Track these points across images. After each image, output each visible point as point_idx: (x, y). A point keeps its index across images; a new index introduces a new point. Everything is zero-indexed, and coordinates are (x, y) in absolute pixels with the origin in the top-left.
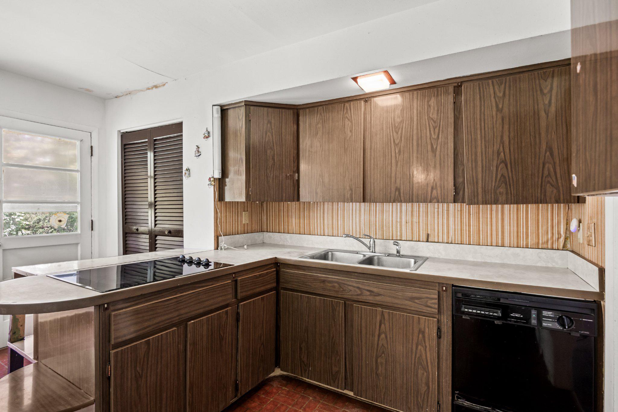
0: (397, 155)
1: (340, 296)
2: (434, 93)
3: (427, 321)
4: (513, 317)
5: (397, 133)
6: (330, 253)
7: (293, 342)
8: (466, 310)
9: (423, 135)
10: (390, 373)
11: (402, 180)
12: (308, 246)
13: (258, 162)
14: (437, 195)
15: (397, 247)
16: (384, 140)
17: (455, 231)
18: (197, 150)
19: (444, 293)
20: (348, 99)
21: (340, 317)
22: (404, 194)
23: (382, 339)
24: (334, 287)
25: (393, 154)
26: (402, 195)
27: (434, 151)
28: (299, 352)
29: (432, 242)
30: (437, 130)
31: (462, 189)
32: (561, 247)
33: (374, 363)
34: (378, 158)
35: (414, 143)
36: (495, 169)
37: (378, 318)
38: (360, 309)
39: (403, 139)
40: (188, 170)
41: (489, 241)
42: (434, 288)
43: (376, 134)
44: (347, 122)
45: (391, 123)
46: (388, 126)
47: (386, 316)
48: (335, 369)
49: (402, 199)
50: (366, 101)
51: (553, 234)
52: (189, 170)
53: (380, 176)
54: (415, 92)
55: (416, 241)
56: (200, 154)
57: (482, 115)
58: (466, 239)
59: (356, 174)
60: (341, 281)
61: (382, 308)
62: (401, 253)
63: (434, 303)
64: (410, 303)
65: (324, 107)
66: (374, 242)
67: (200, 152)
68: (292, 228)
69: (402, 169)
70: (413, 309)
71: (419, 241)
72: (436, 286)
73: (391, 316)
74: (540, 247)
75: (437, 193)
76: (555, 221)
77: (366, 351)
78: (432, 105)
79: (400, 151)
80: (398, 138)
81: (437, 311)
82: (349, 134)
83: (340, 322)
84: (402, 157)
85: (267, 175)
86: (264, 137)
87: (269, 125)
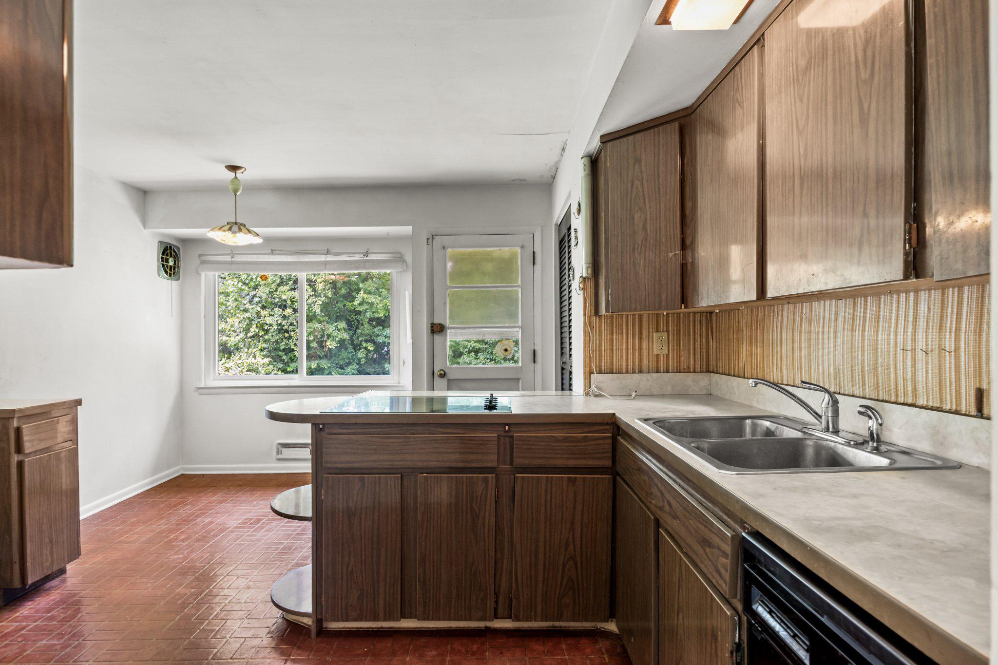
3: (719, 611)
13: (620, 240)
15: (871, 422)
18: (575, 235)
24: (645, 483)
37: (677, 571)
38: (663, 540)
44: (738, 111)
47: (683, 571)
55: (949, 411)
71: (956, 412)
73: (687, 574)
82: (741, 137)
85: (634, 261)
86: (629, 191)
87: (637, 166)
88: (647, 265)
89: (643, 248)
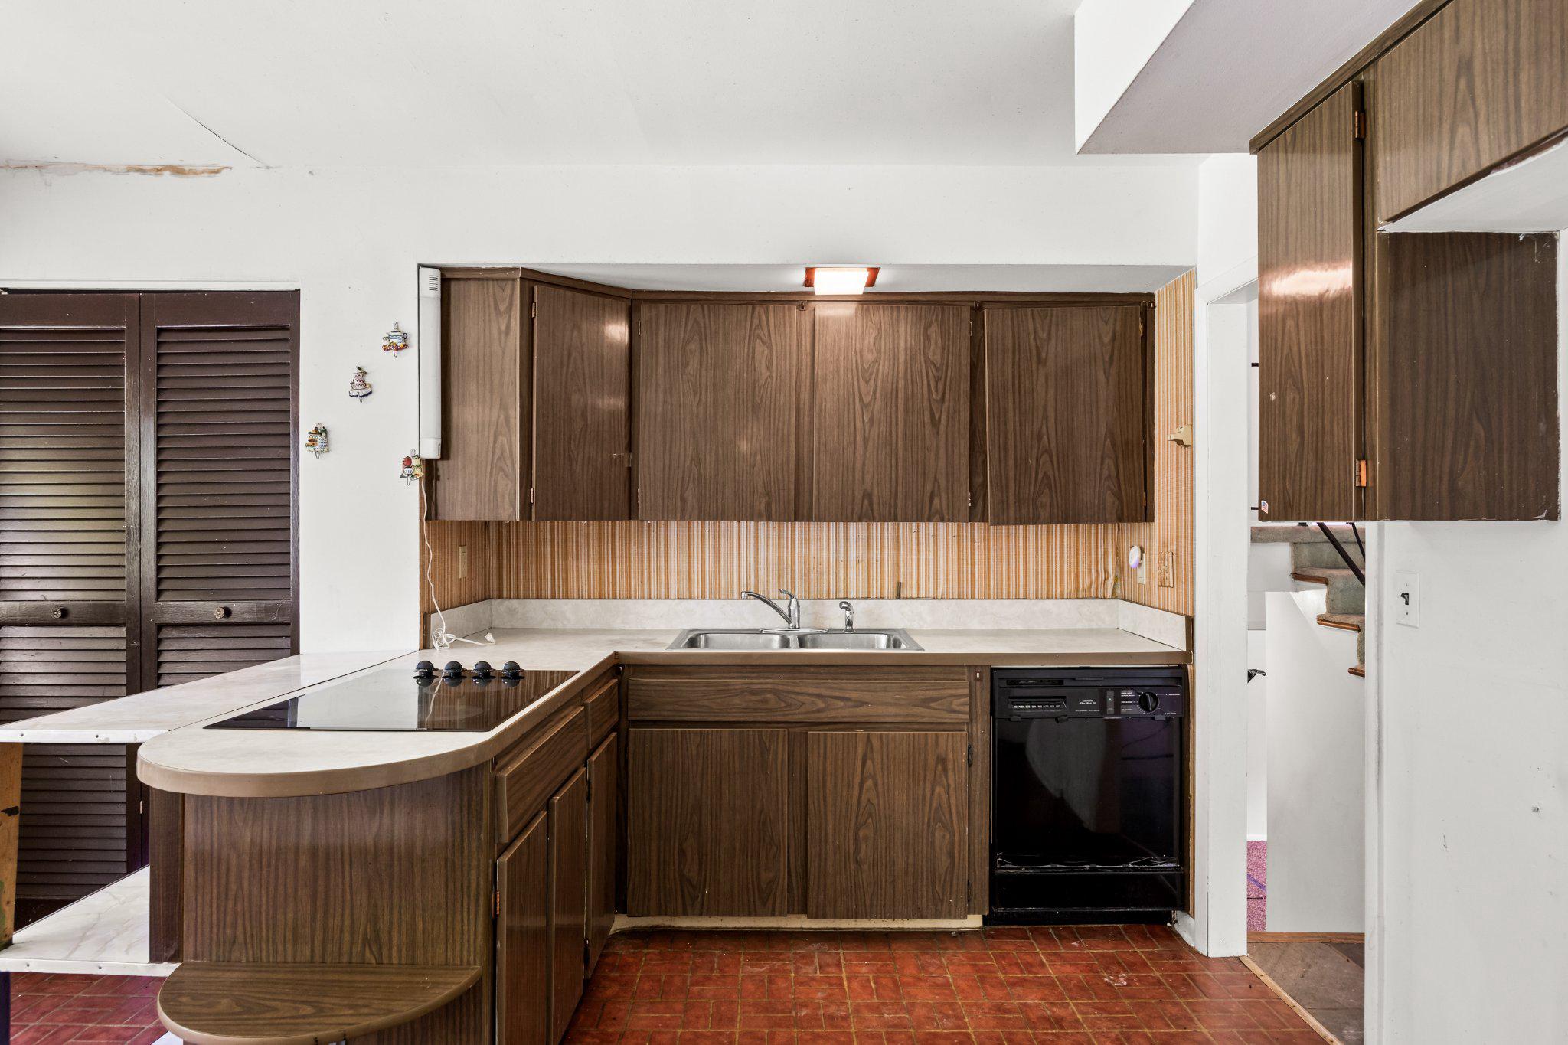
0: (867, 428)
1: (779, 719)
2: (937, 315)
3: (950, 738)
4: (1083, 707)
5: (867, 382)
6: (702, 637)
7: (662, 842)
8: (1016, 707)
9: (915, 392)
10: (884, 851)
11: (876, 476)
12: (627, 627)
13: (550, 422)
14: (941, 508)
15: (848, 613)
16: (841, 393)
17: (948, 575)
18: (360, 378)
19: (978, 683)
20: (760, 298)
21: (779, 761)
22: (879, 504)
23: (867, 791)
24: (766, 701)
25: (859, 424)
26: (875, 506)
27: (935, 424)
28: (677, 862)
29: (907, 599)
30: (941, 386)
31: (982, 497)
32: (1109, 594)
33: (851, 841)
34: (828, 430)
35: (899, 405)
36: (1034, 461)
37: (860, 751)
38: (822, 739)
39: (878, 395)
40: (321, 432)
41: (1004, 592)
42: (961, 677)
43: (825, 381)
44: (759, 347)
45: (854, 362)
46: (850, 367)
47: (876, 743)
48: (765, 876)
49: (876, 514)
50: (801, 308)
51: (1097, 572)
52: (325, 431)
53: (832, 466)
54: (902, 308)
55: (877, 599)
56: (369, 390)
57: (1016, 367)
58: (966, 589)
59: (780, 462)
60: (780, 687)
61: (865, 729)
62: (856, 626)
63: (961, 704)
64: (921, 709)
65: (706, 306)
66: (798, 604)
67: (370, 386)
68: (578, 586)
69: (875, 453)
70: (926, 720)
71: (882, 598)
72: (963, 674)
73: (885, 741)
74: (1080, 596)
75: (941, 505)
76: (1101, 552)
77: (835, 820)
78: (934, 335)
79: (871, 419)
80: (868, 393)
81: (968, 717)
82: (765, 374)
83: (779, 775)
84: (877, 431)
85: (569, 455)
86: (565, 362)
87: (575, 334)
88: (586, 463)
89: (582, 440)
